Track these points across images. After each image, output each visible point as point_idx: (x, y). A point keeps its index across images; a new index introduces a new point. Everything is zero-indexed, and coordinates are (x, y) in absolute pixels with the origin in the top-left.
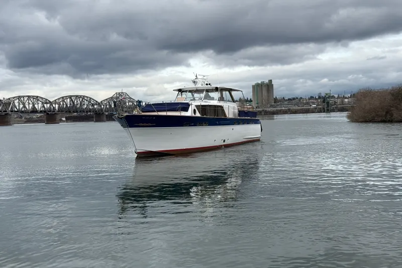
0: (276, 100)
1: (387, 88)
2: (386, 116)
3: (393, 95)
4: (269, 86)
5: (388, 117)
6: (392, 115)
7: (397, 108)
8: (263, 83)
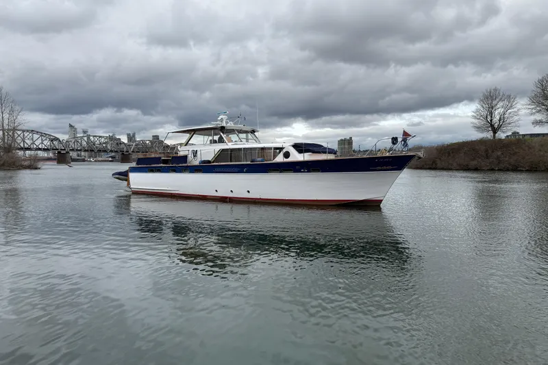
0: (354, 151)
1: (433, 145)
2: (432, 164)
3: (437, 150)
4: (350, 142)
5: (434, 166)
6: (436, 164)
7: (440, 159)
8: (345, 140)
